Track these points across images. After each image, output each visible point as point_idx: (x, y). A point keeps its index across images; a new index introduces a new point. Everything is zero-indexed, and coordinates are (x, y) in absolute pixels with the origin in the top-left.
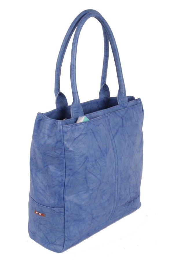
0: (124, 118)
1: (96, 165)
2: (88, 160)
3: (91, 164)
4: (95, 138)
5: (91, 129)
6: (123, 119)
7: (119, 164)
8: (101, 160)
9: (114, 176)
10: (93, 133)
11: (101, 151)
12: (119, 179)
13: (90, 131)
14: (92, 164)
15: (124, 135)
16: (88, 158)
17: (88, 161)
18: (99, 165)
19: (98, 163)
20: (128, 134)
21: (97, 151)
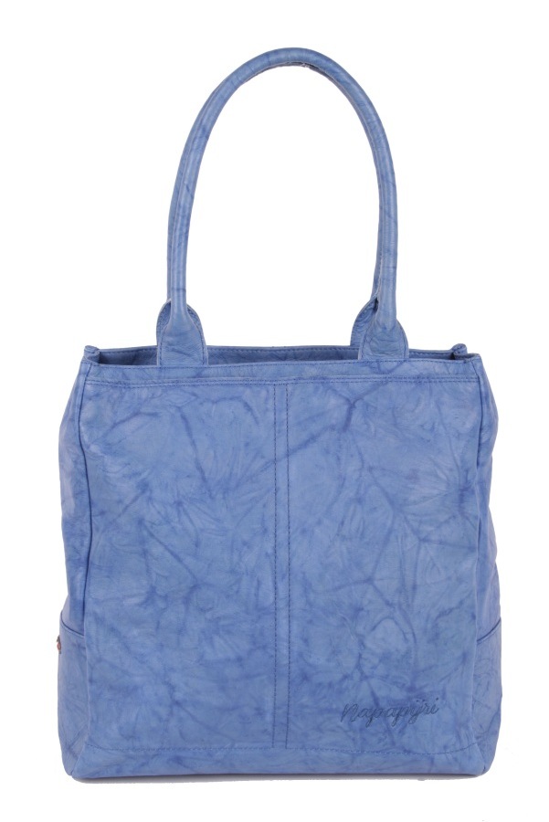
0: (358, 404)
1: (177, 520)
2: (148, 494)
3: (159, 513)
4: (190, 435)
5: (180, 405)
6: (352, 407)
7: (293, 547)
8: (199, 509)
9: (271, 584)
10: (184, 418)
11: (204, 479)
12: (298, 603)
13: (173, 410)
14: (163, 513)
15: (339, 459)
16: (151, 491)
17: (150, 499)
18: (191, 521)
19: (187, 514)
20: (362, 461)
21: (188, 476)
